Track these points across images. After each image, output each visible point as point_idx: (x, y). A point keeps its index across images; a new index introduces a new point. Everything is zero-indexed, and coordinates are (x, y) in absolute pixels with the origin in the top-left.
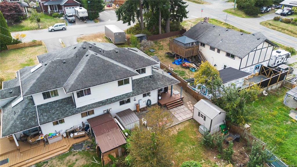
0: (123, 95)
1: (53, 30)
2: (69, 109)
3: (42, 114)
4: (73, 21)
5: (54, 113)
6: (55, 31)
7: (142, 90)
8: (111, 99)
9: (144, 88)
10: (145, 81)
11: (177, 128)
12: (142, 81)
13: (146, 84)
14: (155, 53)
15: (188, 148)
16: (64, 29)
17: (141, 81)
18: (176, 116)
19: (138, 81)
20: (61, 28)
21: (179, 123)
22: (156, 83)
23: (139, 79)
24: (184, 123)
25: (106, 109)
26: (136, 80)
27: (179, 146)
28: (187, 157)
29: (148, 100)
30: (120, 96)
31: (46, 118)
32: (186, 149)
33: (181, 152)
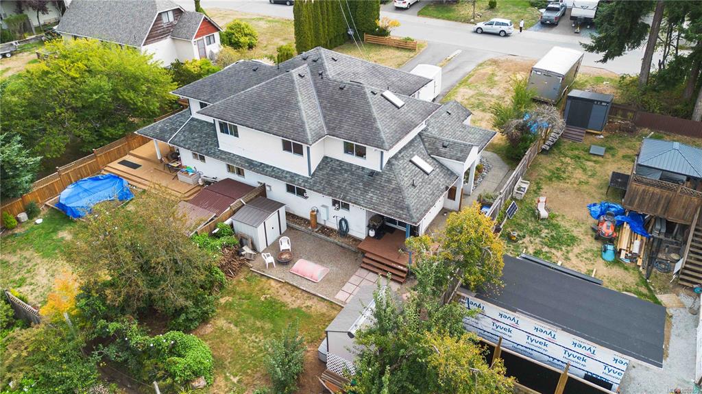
0: (288, 172)
1: (479, 31)
2: (211, 144)
3: (184, 132)
5: (194, 138)
7: (326, 186)
8: (268, 166)
9: (331, 185)
10: (352, 174)
12: (346, 171)
13: (344, 182)
15: (260, 340)
16: (502, 34)
17: (345, 169)
18: (347, 286)
19: (341, 166)
22: (366, 191)
23: (347, 164)
26: (338, 163)
27: (258, 324)
28: (233, 347)
29: (343, 219)
30: (284, 171)
31: (182, 138)
32: (256, 338)
33: (242, 332)
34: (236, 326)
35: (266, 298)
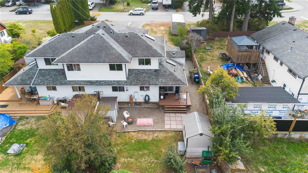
0: (114, 81)
1: (132, 14)
2: (61, 79)
3: (39, 77)
4: (155, 8)
5: (47, 79)
6: (133, 15)
7: (137, 81)
8: (101, 81)
9: (140, 81)
10: (147, 73)
11: (156, 135)
12: (143, 73)
13: (145, 77)
14: (210, 52)
15: (147, 159)
16: (141, 14)
17: (142, 72)
18: (166, 122)
19: (139, 71)
20: (139, 12)
21: (162, 131)
22: (158, 79)
23: (142, 70)
24: (168, 133)
25: (97, 91)
26: (137, 70)
27: (141, 153)
28: (138, 167)
29: (147, 95)
30: (111, 81)
31: (40, 81)
32: (145, 159)
33: (137, 159)
34: (131, 158)
35: (134, 141)
